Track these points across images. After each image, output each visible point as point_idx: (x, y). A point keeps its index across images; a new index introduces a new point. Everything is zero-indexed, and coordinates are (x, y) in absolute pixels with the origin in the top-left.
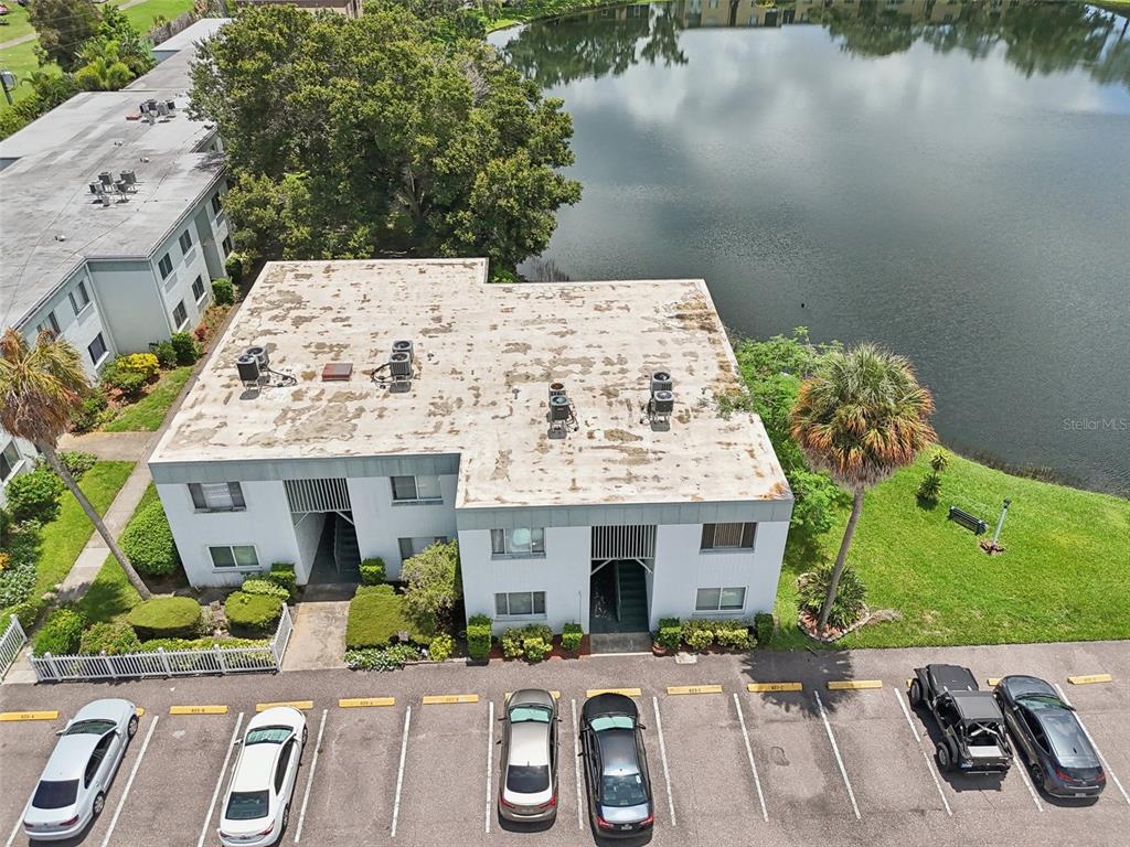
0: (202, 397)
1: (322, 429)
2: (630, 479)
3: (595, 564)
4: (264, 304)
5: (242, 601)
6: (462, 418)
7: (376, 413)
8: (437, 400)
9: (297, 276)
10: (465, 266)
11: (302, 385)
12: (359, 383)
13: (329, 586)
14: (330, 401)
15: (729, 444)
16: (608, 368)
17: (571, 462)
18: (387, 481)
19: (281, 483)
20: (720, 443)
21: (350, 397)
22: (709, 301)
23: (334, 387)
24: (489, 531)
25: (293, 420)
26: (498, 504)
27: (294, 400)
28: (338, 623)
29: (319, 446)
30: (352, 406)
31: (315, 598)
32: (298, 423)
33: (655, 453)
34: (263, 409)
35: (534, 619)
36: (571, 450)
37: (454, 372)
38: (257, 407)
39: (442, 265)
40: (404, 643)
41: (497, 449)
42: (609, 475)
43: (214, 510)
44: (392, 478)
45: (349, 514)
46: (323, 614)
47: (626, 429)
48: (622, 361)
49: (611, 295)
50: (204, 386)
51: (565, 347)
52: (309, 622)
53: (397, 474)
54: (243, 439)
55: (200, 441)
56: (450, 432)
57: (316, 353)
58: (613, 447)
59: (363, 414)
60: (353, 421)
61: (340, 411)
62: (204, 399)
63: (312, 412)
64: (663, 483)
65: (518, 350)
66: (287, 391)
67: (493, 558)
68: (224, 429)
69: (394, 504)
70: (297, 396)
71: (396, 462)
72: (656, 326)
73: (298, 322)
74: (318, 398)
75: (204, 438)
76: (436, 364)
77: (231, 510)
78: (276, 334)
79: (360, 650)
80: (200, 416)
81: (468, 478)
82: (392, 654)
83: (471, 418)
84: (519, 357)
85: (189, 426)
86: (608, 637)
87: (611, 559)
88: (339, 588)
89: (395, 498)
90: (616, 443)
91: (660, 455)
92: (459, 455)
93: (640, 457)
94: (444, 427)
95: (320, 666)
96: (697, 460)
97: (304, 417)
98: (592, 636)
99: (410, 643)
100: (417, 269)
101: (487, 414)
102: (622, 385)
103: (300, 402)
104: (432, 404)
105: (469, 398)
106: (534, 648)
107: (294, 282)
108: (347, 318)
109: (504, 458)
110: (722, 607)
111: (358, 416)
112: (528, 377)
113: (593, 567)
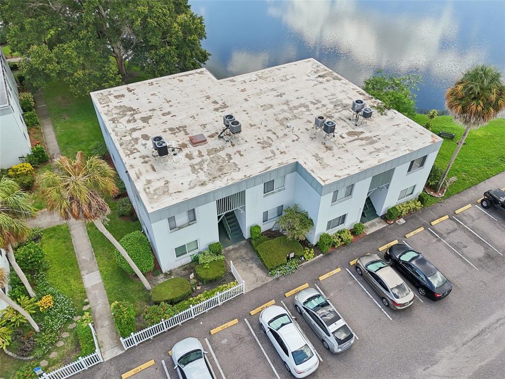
0: (137, 172)
2: (378, 150)
3: (369, 193)
8: (259, 141)
9: (116, 97)
10: (199, 73)
11: (186, 151)
12: (214, 143)
14: (208, 155)
15: (398, 125)
16: (316, 106)
17: (347, 151)
18: (262, 186)
19: (215, 202)
20: (394, 125)
21: (216, 150)
24: (332, 193)
25: (201, 169)
26: (338, 179)
27: (190, 160)
29: (228, 177)
30: (222, 154)
32: (205, 170)
33: (375, 137)
34: (179, 169)
35: (340, 227)
36: (341, 146)
37: (252, 125)
39: (187, 75)
40: (292, 258)
41: (311, 155)
42: (368, 151)
43: (180, 228)
44: (265, 184)
45: (244, 208)
47: (352, 130)
48: (319, 102)
50: (132, 166)
52: (237, 266)
53: (267, 180)
54: (186, 186)
56: (281, 153)
57: (174, 134)
58: (357, 139)
60: (231, 161)
61: (219, 159)
62: (140, 172)
63: (206, 163)
64: (391, 148)
65: (268, 108)
66: (181, 156)
67: (332, 205)
69: (264, 197)
70: (189, 157)
72: (315, 82)
73: (145, 120)
74: (201, 155)
75: (165, 192)
77: (189, 225)
80: (149, 182)
81: (312, 171)
82: (291, 265)
84: (272, 111)
87: (374, 189)
88: (236, 246)
89: (264, 192)
90: (356, 137)
91: (378, 137)
92: (297, 162)
93: (371, 140)
94: (275, 152)
95: (260, 284)
96: (393, 135)
97: (205, 166)
99: (295, 257)
101: (288, 141)
102: (330, 112)
103: (194, 160)
105: (272, 136)
108: (169, 112)
109: (316, 156)
110: (406, 196)
111: (231, 158)
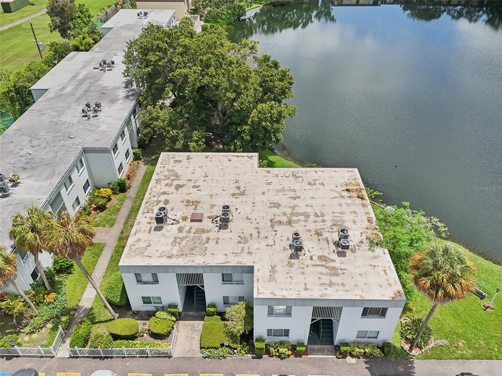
0: (139, 229)
1: (192, 249)
2: (331, 284)
3: (313, 320)
4: (162, 177)
5: (156, 322)
6: (253, 245)
7: (215, 241)
8: (241, 235)
9: (175, 161)
10: (249, 157)
11: (182, 224)
12: (207, 224)
13: (191, 313)
14: (195, 233)
15: (375, 266)
16: (317, 219)
17: (303, 273)
18: (220, 275)
19: (175, 274)
20: (370, 265)
21: (203, 231)
22: (360, 181)
23: (195, 225)
24: (267, 306)
25: (180, 243)
26: (272, 296)
27: (179, 232)
28: (196, 333)
29: (192, 258)
30: (204, 236)
31: (186, 319)
32: (182, 245)
33: (341, 270)
34: (166, 237)
35: (283, 338)
36: (303, 266)
37: (247, 218)
38: (163, 235)
39: (238, 156)
40: (226, 346)
41: (270, 264)
42: (321, 281)
43: (145, 283)
44: (223, 274)
45: (203, 287)
46: (190, 328)
47: (327, 255)
48: (323, 215)
49: (315, 176)
50: (139, 222)
51: (296, 206)
52: (184, 331)
53: (225, 272)
54: (158, 254)
55: (139, 254)
56: (248, 253)
57: (187, 206)
58: (322, 266)
59: (210, 241)
60: (205, 245)
61: (199, 239)
62: (140, 230)
63: (187, 239)
64: (347, 288)
65: (275, 207)
66: (176, 227)
67: (268, 316)
68: (150, 248)
69: (223, 284)
70: (180, 230)
71: (225, 268)
72: (337, 195)
73: (178, 187)
74: (189, 232)
75: (141, 252)
76: (239, 213)
77: (152, 284)
78: (168, 194)
79: (207, 349)
80: (139, 240)
81: (258, 280)
82: (221, 351)
83: (256, 246)
84: (275, 210)
85: (134, 245)
86: (316, 347)
87: (320, 318)
88: (196, 314)
89: (223, 281)
90: (324, 263)
91: (344, 271)
92: (253, 267)
93: (334, 272)
94: (245, 250)
95: (190, 355)
96: (361, 275)
97: (184, 242)
98: (309, 346)
99: (229, 346)
100: (227, 159)
101: (263, 244)
102: (323, 229)
103: (182, 233)
104: (239, 236)
105: (255, 235)
106: (283, 353)
107: (174, 165)
108: (199, 186)
109: (273, 269)
110: (368, 338)
111: (207, 242)
112: (281, 223)
113: (312, 321)
